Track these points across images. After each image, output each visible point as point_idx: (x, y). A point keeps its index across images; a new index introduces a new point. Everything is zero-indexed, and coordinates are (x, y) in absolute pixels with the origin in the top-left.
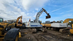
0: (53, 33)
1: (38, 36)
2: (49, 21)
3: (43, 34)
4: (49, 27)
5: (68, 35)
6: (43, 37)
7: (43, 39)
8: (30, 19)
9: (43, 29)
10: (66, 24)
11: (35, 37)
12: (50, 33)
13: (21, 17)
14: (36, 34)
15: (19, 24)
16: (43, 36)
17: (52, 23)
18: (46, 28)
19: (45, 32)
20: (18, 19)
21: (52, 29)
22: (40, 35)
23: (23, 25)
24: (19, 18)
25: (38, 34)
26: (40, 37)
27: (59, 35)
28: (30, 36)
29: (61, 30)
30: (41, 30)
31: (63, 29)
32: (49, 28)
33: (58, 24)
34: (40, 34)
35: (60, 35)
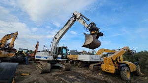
0: (79, 71)
1: (54, 78)
2: (76, 50)
3: (63, 74)
4: (76, 61)
5: (99, 74)
6: (63, 79)
7: (61, 81)
8: (38, 42)
9: (64, 64)
10: (99, 56)
11: (47, 79)
12: (75, 72)
13: (14, 36)
14: (49, 74)
15: (6, 52)
16: (62, 77)
17: (80, 53)
18: (69, 62)
19: (67, 70)
20: (5, 40)
21: (79, 64)
22: (57, 75)
23: (16, 54)
24: (8, 37)
25: (54, 74)
26: (56, 79)
27: (88, 73)
28: (35, 79)
29: (92, 66)
30: (61, 66)
31: (94, 64)
32: (75, 63)
33: (89, 56)
34: (57, 73)
35: (90, 73)
